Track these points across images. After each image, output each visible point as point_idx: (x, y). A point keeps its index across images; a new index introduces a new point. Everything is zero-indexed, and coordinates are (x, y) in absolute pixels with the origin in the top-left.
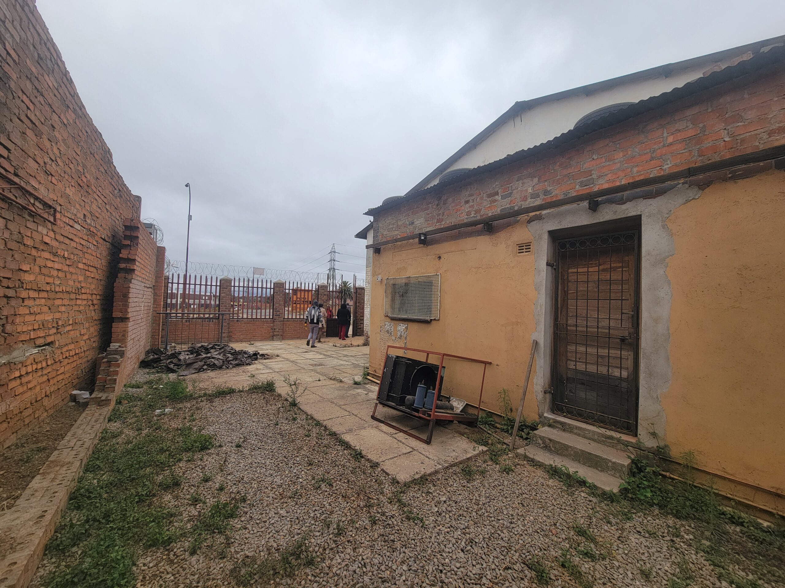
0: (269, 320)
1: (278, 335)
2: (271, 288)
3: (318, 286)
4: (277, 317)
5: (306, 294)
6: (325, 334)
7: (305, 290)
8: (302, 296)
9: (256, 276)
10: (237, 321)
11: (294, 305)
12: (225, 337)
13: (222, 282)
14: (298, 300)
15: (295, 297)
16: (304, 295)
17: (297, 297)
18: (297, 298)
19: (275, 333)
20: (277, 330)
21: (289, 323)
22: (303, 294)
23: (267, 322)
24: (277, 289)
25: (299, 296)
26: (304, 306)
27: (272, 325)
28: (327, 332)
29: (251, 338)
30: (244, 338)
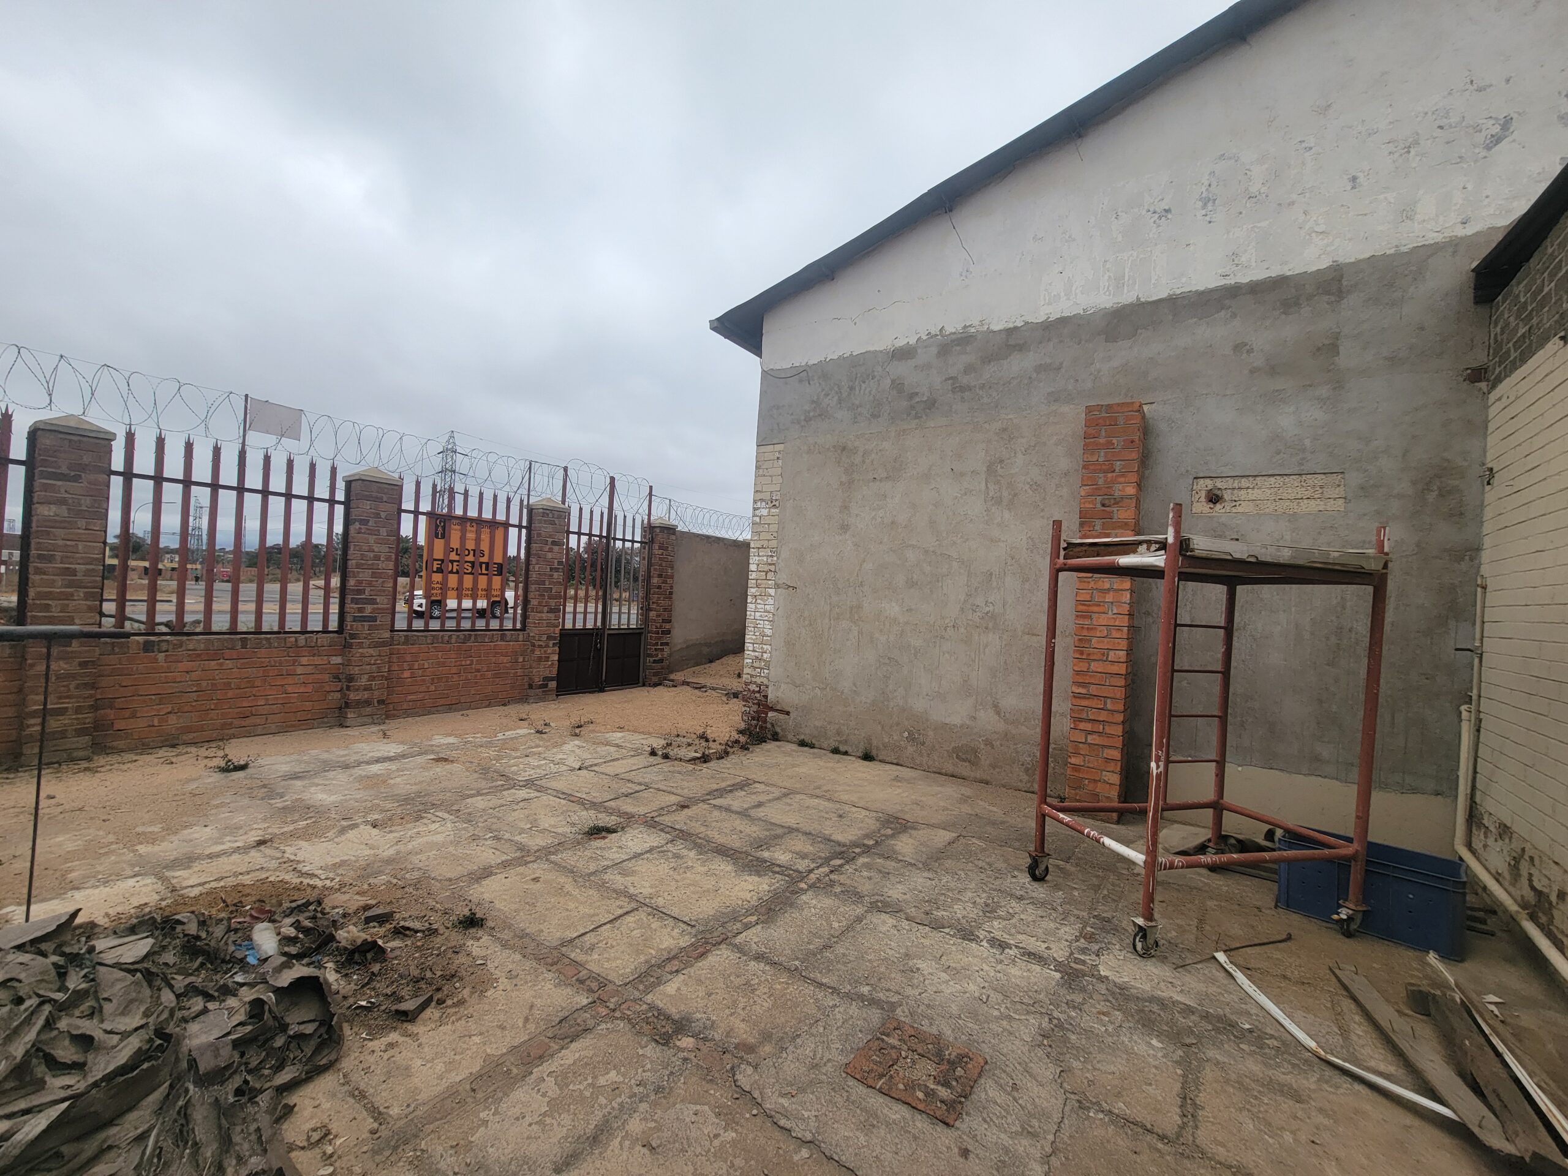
0: (324, 639)
1: (368, 703)
2: (332, 502)
3: (531, 511)
4: (363, 628)
5: (485, 536)
6: (553, 684)
7: (479, 522)
8: (470, 545)
9: (258, 442)
10: (148, 647)
11: (437, 577)
12: (63, 734)
13: (45, 441)
14: (453, 556)
15: (439, 544)
16: (478, 540)
17: (447, 543)
18: (449, 550)
19: (353, 696)
20: (364, 681)
21: (415, 649)
22: (471, 536)
23: (314, 650)
24: (365, 507)
25: (455, 543)
26: (475, 582)
27: (338, 660)
28: (559, 678)
29: (224, 726)
30: (188, 730)
